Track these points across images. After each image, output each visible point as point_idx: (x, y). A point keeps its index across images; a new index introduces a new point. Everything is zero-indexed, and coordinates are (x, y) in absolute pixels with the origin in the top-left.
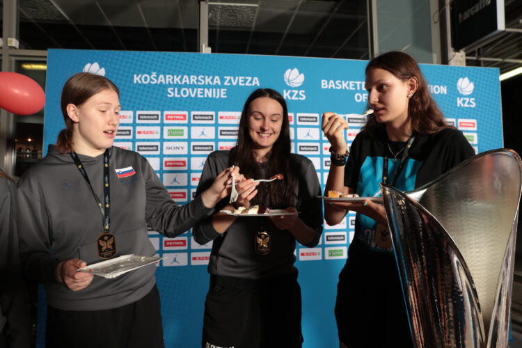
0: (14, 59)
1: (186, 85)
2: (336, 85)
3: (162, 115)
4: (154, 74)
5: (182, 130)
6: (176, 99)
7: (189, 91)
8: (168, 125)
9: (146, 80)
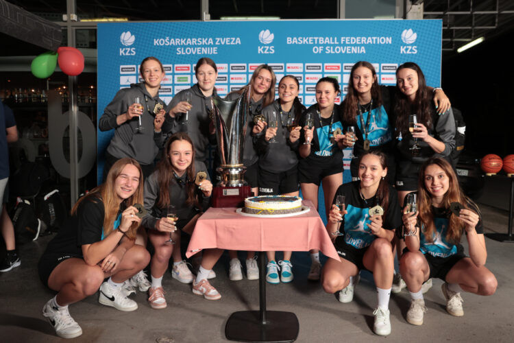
0: (74, 28)
1: (189, 46)
2: (298, 41)
3: (173, 67)
4: (167, 39)
5: (187, 78)
6: (183, 55)
7: (191, 50)
8: (177, 74)
9: (162, 43)
